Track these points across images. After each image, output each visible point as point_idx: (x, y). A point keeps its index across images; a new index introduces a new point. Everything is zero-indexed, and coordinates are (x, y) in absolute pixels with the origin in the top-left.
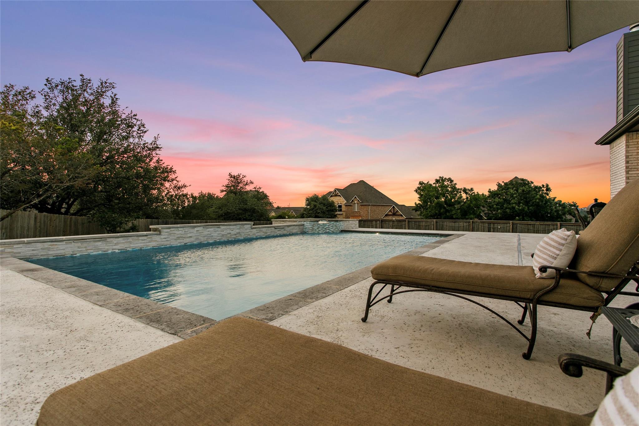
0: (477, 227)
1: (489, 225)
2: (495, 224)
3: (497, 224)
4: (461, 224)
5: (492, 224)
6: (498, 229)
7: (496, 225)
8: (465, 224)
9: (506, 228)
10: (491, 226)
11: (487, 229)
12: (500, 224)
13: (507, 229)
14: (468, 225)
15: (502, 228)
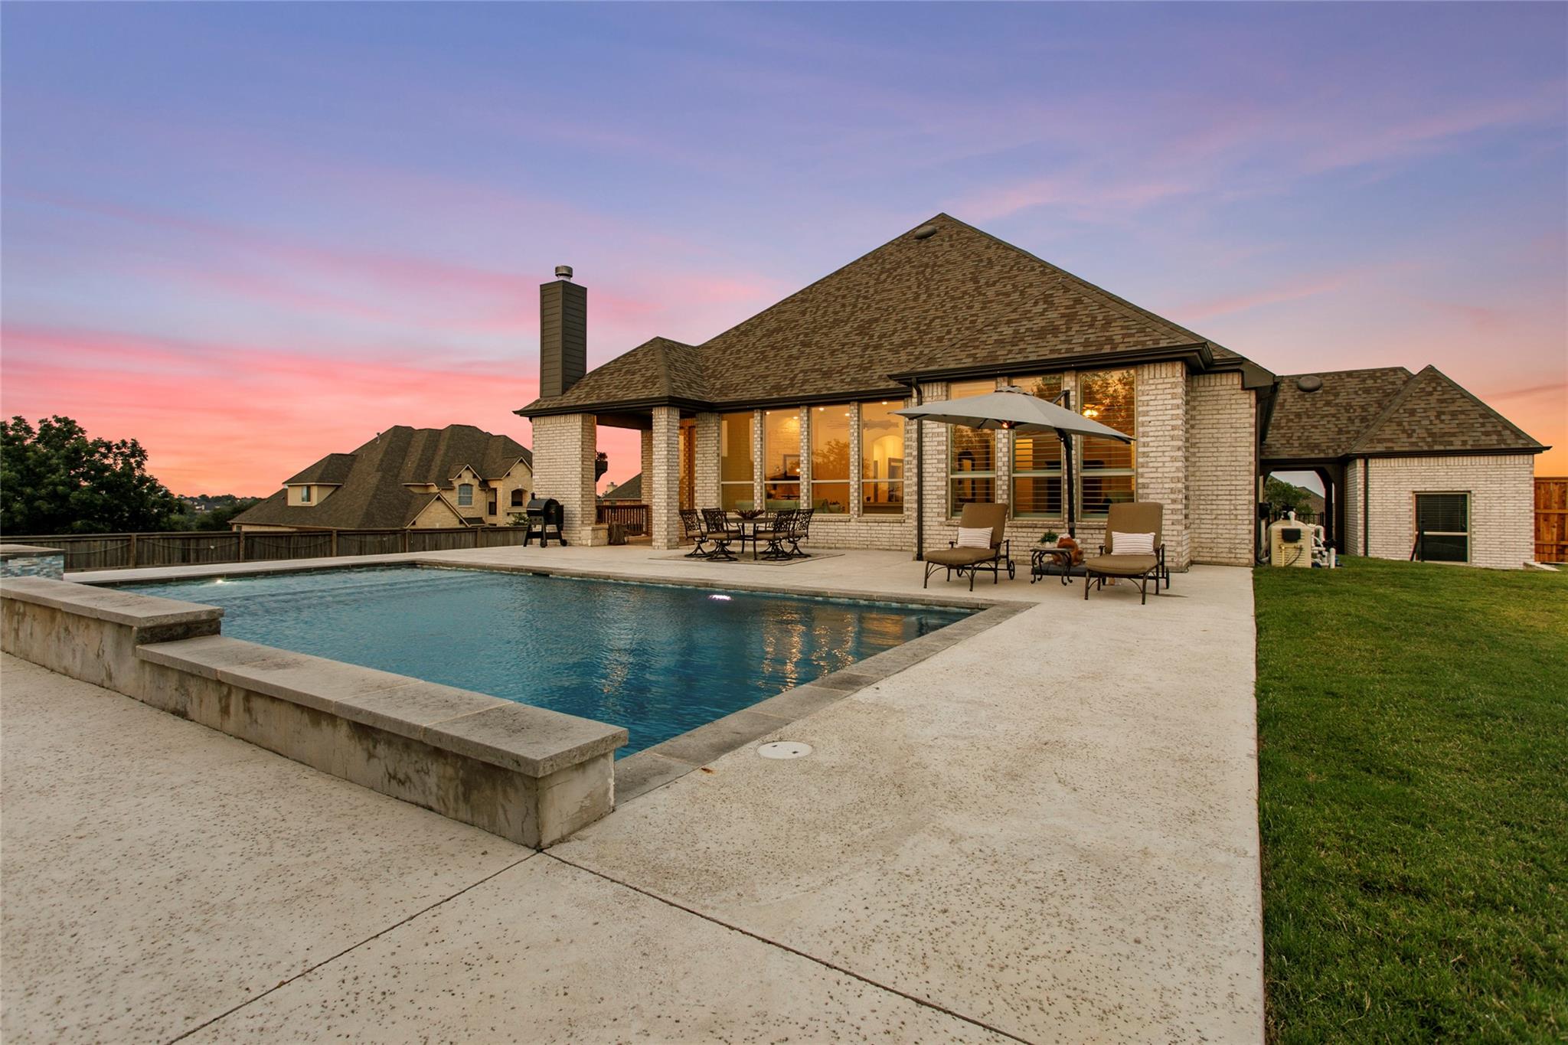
0: (148, 551)
1: (184, 545)
2: (202, 541)
3: (206, 541)
4: (98, 546)
5: (192, 541)
6: (207, 553)
7: (203, 544)
8: (111, 546)
9: (227, 548)
10: (189, 545)
11: (178, 554)
12: (215, 540)
13: (230, 550)
14: (122, 548)
15: (219, 549)
